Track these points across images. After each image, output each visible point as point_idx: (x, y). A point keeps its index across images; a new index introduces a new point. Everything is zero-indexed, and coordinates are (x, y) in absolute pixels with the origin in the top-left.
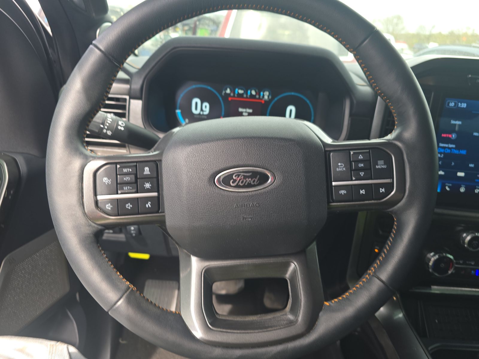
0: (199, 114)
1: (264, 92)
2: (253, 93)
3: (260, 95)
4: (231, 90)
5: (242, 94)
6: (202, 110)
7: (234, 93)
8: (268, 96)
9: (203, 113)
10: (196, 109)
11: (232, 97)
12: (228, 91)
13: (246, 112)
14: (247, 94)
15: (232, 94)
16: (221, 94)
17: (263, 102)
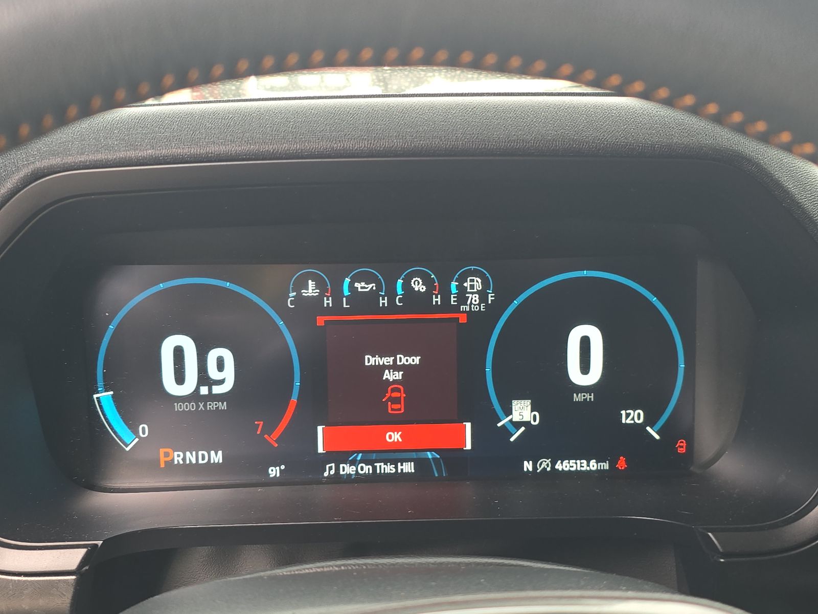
0: (195, 396)
1: (461, 280)
2: (419, 286)
3: (446, 294)
4: (320, 284)
5: (373, 295)
6: (204, 378)
7: (337, 294)
8: (483, 295)
9: (210, 390)
10: (180, 378)
11: (328, 311)
12: (311, 290)
13: (395, 367)
14: (391, 294)
15: (328, 302)
16: (279, 305)
17: (463, 319)
